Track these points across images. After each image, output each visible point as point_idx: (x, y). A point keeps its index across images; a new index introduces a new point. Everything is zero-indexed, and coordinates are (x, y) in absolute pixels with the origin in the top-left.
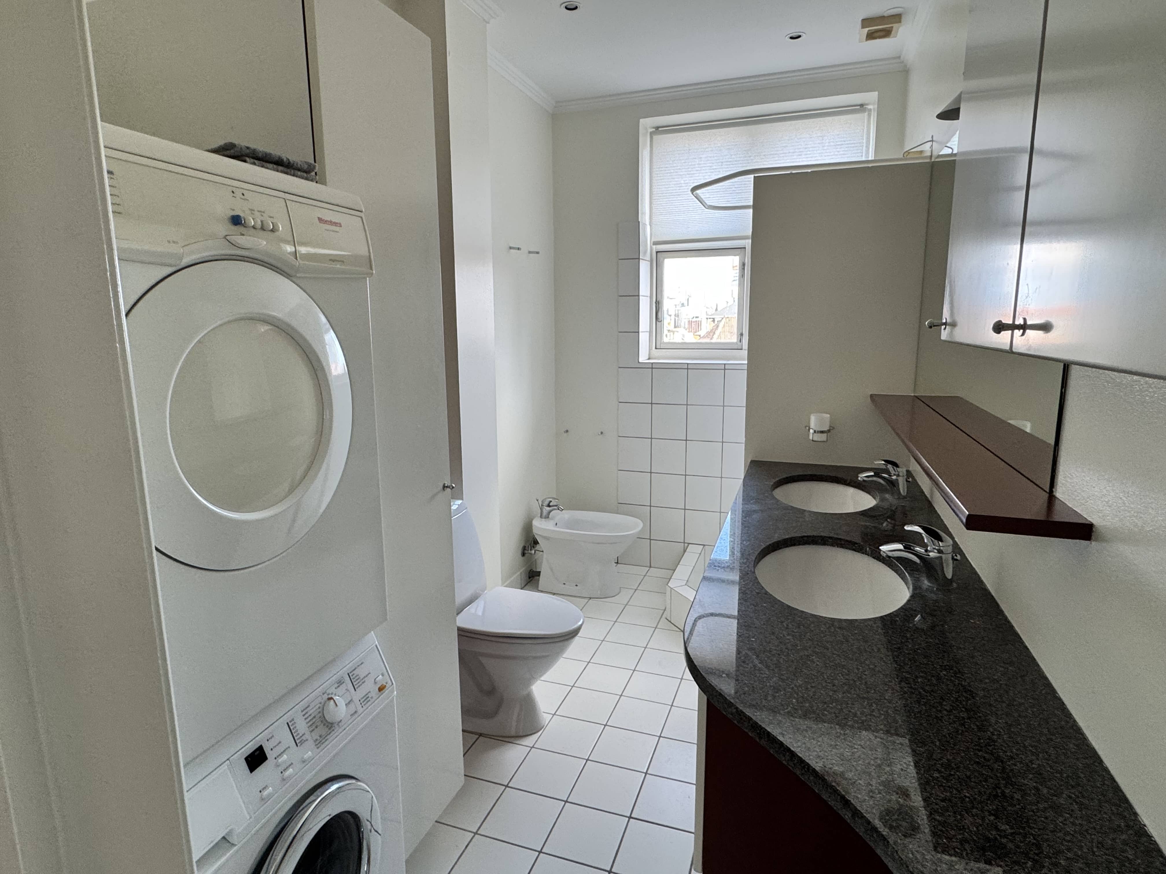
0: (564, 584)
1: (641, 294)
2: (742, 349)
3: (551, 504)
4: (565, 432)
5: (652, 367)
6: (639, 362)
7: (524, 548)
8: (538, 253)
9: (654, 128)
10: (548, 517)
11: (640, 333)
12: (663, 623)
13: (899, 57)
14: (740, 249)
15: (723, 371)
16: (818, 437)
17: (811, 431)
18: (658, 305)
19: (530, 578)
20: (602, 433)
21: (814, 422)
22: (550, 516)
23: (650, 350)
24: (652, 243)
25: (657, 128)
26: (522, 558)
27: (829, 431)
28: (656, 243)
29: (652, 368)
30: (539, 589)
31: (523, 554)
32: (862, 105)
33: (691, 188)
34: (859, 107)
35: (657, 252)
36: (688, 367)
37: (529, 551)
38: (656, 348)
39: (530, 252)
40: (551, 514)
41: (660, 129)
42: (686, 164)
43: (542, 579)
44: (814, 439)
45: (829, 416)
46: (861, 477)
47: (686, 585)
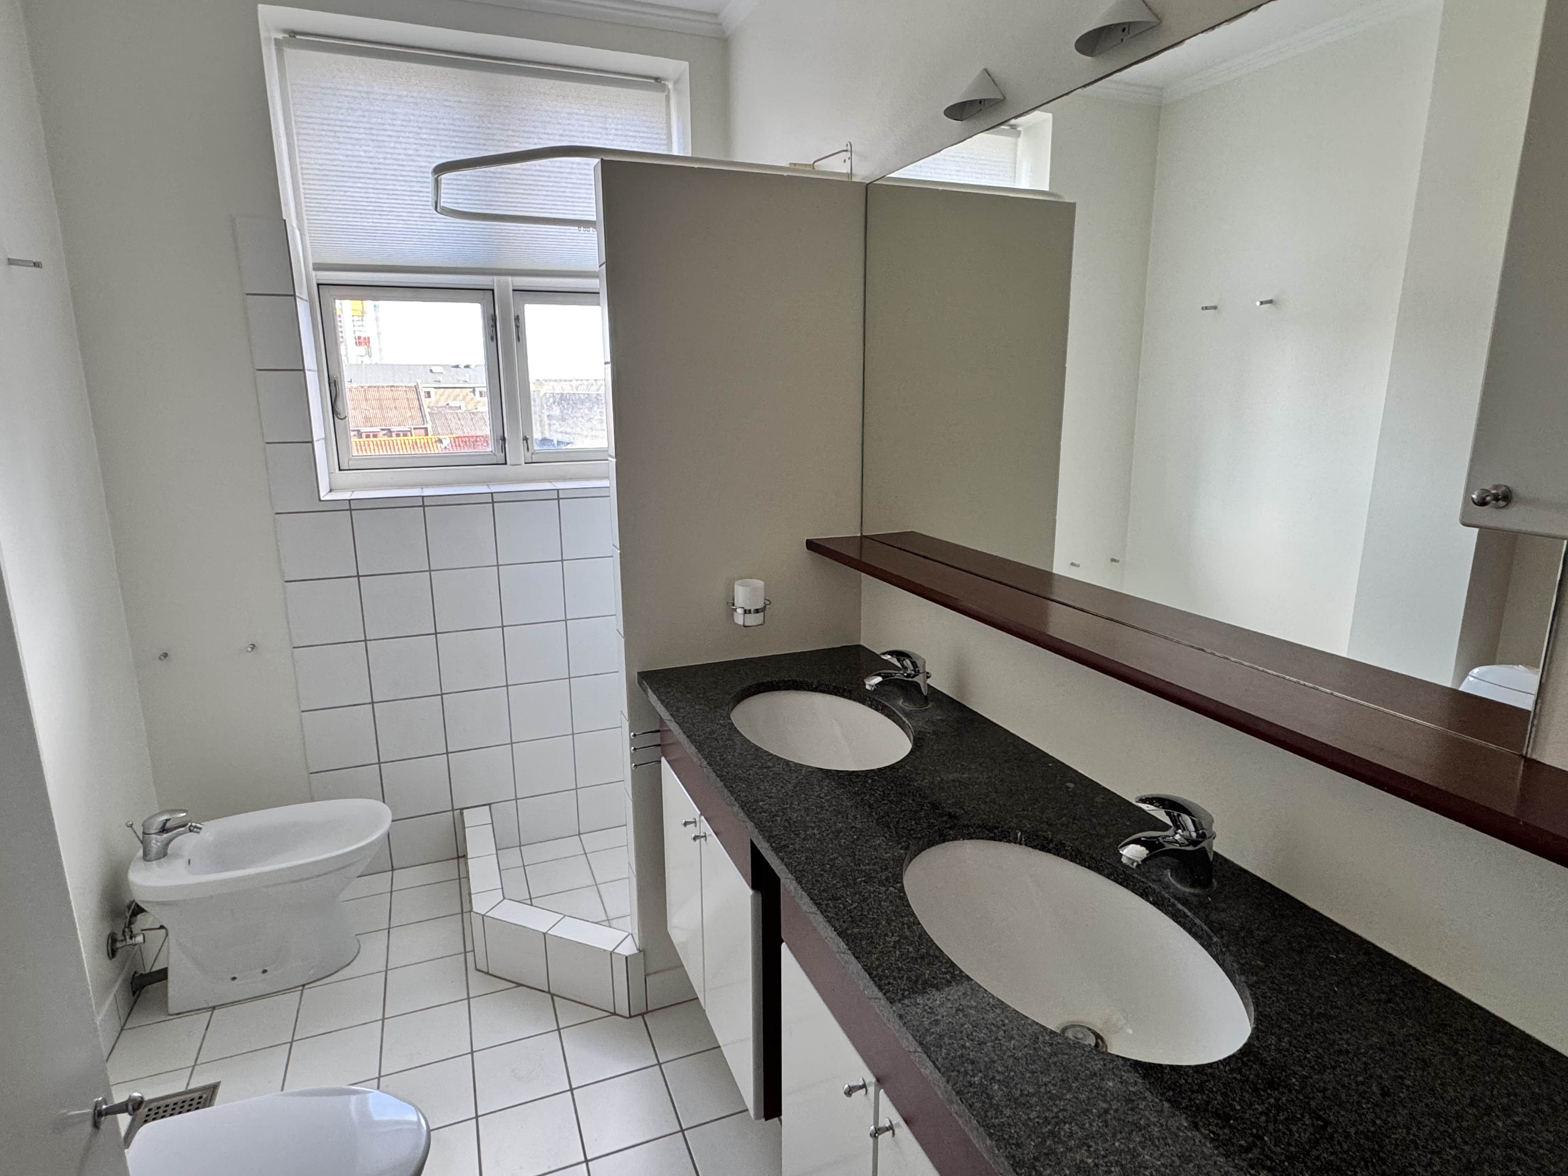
0: (234, 979)
1: (306, 368)
2: (506, 463)
3: (168, 825)
4: (160, 658)
5: (350, 507)
6: (320, 500)
7: (112, 940)
8: (37, 265)
9: (285, 31)
10: (165, 855)
11: (315, 444)
12: (478, 983)
13: (716, 15)
14: (482, 291)
15: (491, 505)
16: (753, 620)
17: (740, 611)
18: (334, 387)
19: (134, 993)
20: (253, 647)
21: (743, 596)
22: (169, 851)
23: (330, 473)
24: (311, 267)
25: (293, 33)
26: (106, 962)
27: (763, 609)
28: (318, 267)
29: (351, 510)
30: (171, 1012)
31: (112, 953)
32: (657, 79)
33: (434, 165)
34: (653, 81)
35: (318, 285)
36: (423, 503)
37: (129, 941)
38: (340, 470)
39: (11, 262)
40: (171, 845)
41: (298, 37)
42: (365, 119)
43: (174, 985)
44: (746, 624)
45: (762, 583)
46: (869, 685)
47: (504, 898)
